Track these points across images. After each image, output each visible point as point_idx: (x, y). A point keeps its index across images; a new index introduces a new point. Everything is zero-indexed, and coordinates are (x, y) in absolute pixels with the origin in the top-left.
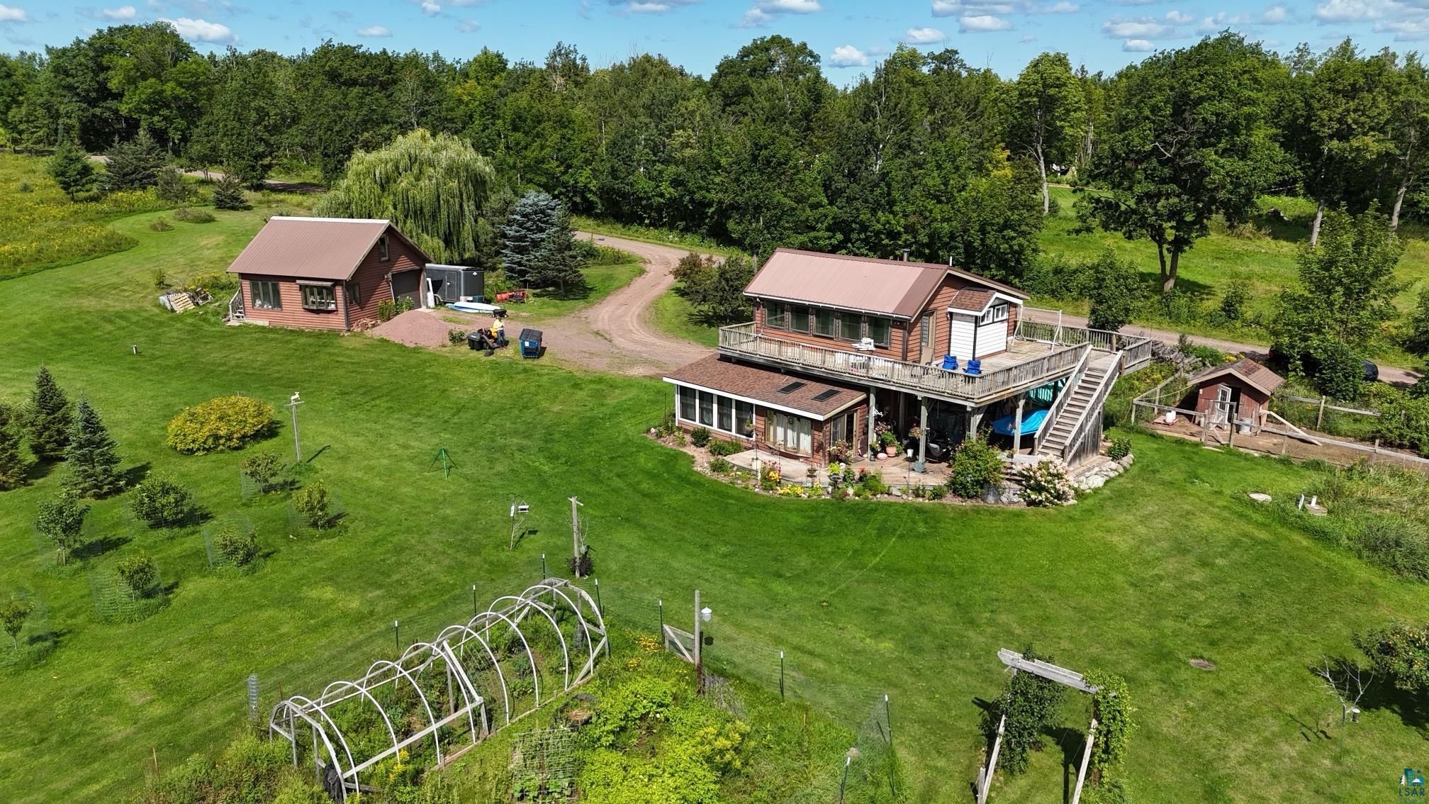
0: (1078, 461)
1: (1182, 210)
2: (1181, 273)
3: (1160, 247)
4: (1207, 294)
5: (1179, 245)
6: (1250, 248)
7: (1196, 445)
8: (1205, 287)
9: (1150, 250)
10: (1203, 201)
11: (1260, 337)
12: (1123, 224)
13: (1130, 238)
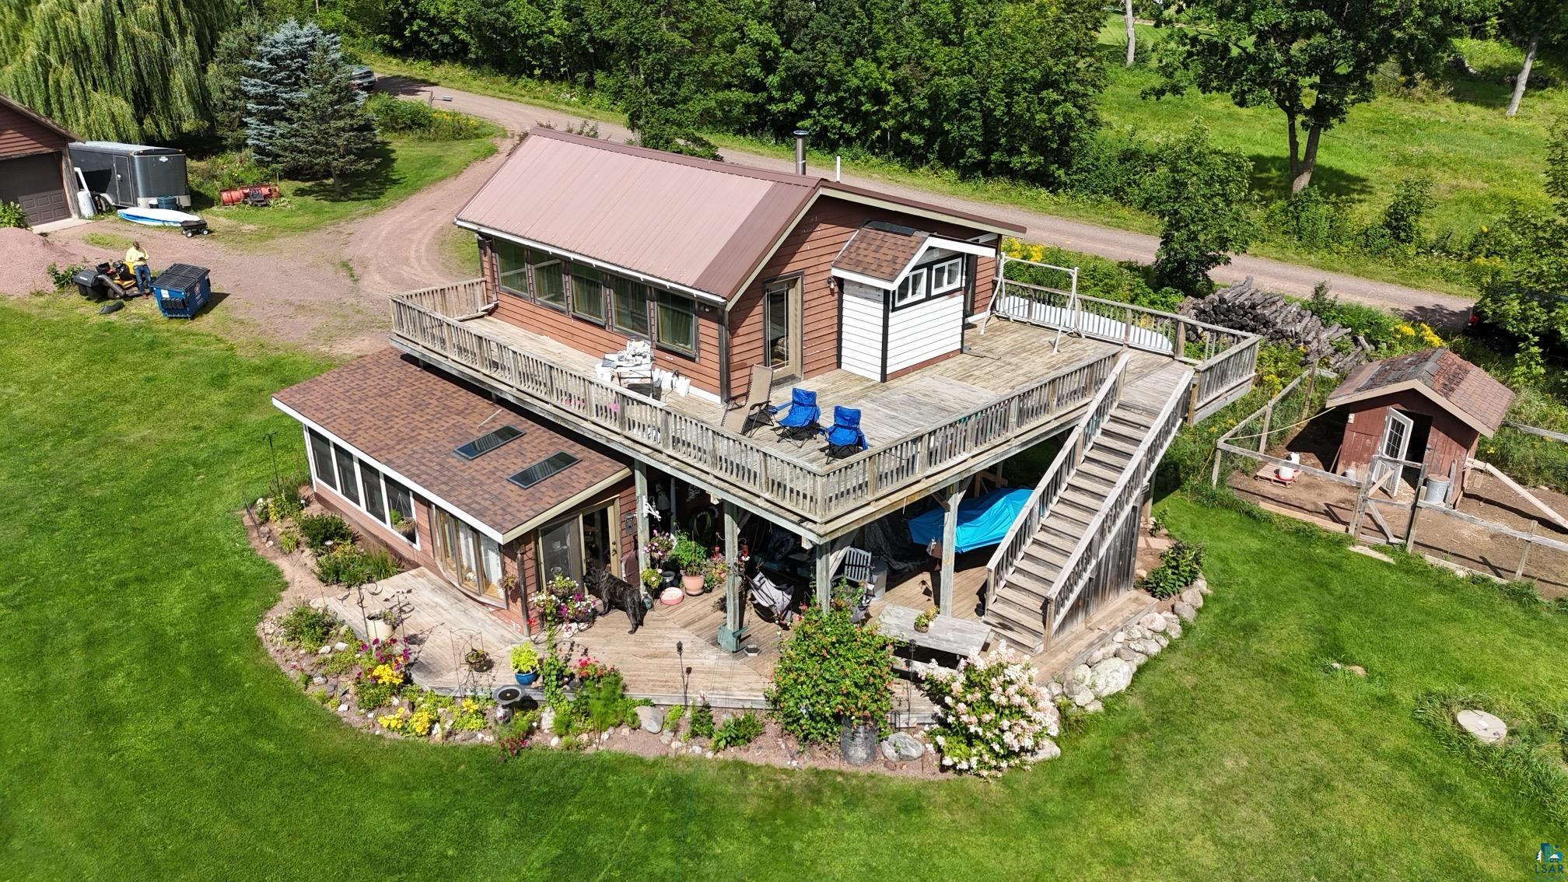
0: (1081, 617)
1: (1333, 55)
2: (1323, 158)
3: (1292, 118)
4: (1361, 192)
5: (1323, 115)
6: (1424, 116)
7: (1338, 543)
8: (1357, 179)
9: (1276, 120)
10: (1368, 40)
11: (1448, 277)
12: (1232, 80)
13: (1242, 104)
